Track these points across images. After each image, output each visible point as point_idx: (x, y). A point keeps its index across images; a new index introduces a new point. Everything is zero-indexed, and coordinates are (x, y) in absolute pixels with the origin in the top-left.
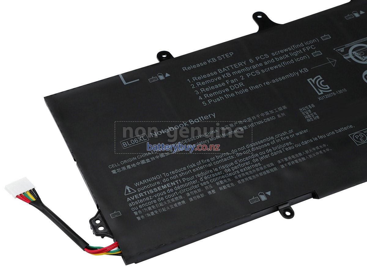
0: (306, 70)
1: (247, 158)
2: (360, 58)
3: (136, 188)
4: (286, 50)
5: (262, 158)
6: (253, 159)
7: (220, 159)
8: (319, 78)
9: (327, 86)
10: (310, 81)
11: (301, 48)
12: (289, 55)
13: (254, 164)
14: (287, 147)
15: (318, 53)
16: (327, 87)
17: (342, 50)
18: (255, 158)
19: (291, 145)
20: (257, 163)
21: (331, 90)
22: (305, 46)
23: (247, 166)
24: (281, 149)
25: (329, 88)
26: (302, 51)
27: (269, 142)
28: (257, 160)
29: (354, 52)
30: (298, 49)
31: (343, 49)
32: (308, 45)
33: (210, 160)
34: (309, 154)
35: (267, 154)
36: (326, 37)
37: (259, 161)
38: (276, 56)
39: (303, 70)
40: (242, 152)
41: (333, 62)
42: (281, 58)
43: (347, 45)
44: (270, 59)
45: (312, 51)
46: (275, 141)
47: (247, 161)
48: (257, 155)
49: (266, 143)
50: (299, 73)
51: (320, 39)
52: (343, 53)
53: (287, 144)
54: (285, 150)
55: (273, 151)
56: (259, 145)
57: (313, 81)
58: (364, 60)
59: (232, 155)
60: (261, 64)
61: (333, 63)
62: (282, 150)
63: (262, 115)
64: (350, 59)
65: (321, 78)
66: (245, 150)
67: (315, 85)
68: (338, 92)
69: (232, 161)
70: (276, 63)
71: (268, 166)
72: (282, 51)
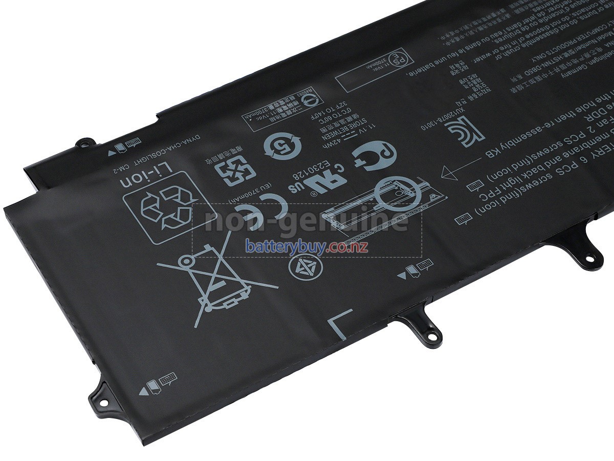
0: (490, 154)
1: (554, 15)
2: (402, 186)
4: (529, 186)
5: (533, 18)
6: (545, 16)
7: (591, 10)
8: (467, 143)
9: (452, 132)
10: (480, 137)
11: (504, 193)
12: (522, 178)
13: (542, 10)
14: (500, 36)
15: (474, 186)
16: (453, 129)
17: (433, 197)
18: (542, 17)
19: (495, 39)
20: (539, 12)
21: (446, 125)
22: (497, 198)
23: (551, 6)
24: (509, 32)
25: (450, 129)
26: (501, 188)
27: (526, 40)
28: (539, 15)
29: (412, 195)
30: (509, 190)
31: (432, 200)
32: (493, 199)
34: (469, 30)
35: (527, 24)
36: (463, 220)
37: (535, 14)
38: (544, 173)
39: (494, 153)
40: (563, 23)
41: (448, 174)
42: (534, 171)
43: (423, 208)
44: (554, 167)
45: (484, 190)
46: (518, 42)
47: (552, 12)
48: (541, 21)
49: (531, 38)
50: (500, 149)
51: (473, 214)
52: (430, 192)
53: (501, 40)
54: (503, 32)
55: (519, 28)
56: (541, 34)
57: (475, 137)
58: (395, 183)
59: (575, 18)
60: (566, 155)
61: (446, 172)
62: (506, 30)
63: (545, 76)
64: (418, 182)
65: (463, 143)
66: (559, 25)
67: (471, 131)
68: (434, 123)
69: (572, 11)
70: (541, 161)
71: (522, 10)
72: (536, 183)
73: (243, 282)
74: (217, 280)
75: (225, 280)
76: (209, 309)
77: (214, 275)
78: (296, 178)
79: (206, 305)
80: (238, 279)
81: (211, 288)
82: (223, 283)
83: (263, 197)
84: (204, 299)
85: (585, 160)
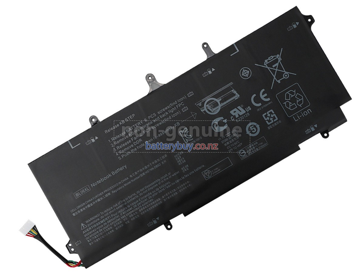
5: (153, 195)
27: (157, 183)
54: (166, 188)
55: (160, 190)
69: (137, 199)
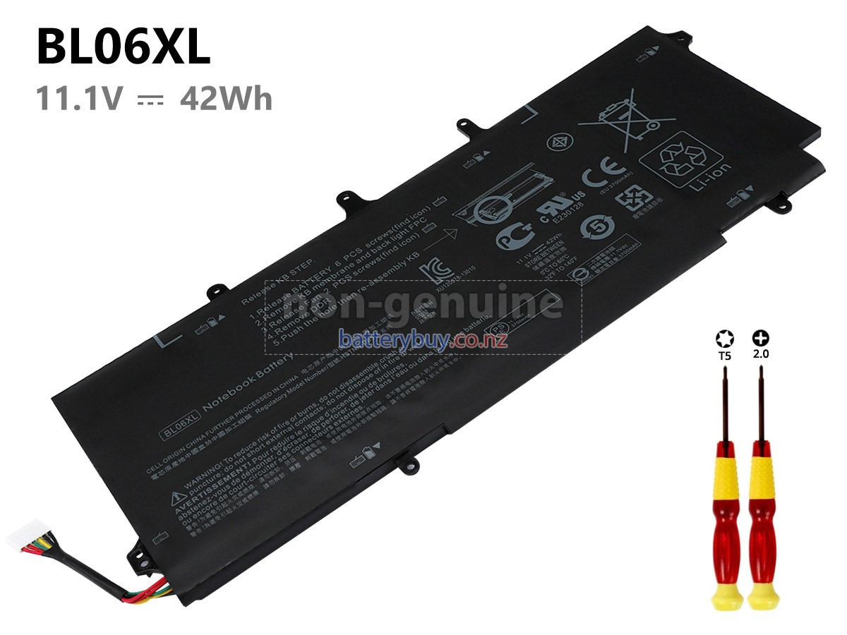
0: (416, 255)
1: (342, 405)
2: (490, 217)
3: (187, 492)
4: (385, 235)
6: (350, 403)
7: (304, 415)
8: (435, 260)
9: (447, 269)
10: (423, 268)
11: (406, 226)
12: (391, 240)
13: (353, 409)
14: (398, 371)
15: (432, 227)
16: (447, 271)
17: (464, 213)
18: (353, 401)
19: (404, 368)
20: (357, 406)
21: (453, 274)
22: (412, 221)
23: (343, 415)
24: (390, 377)
25: (450, 271)
26: (409, 229)
28: (357, 402)
29: (480, 212)
30: (402, 229)
31: (465, 210)
32: (416, 220)
33: (290, 421)
34: (429, 373)
35: (370, 390)
36: (440, 201)
37: (361, 404)
38: (373, 247)
39: (412, 257)
40: (334, 397)
41: (451, 233)
42: (380, 248)
43: (470, 205)
44: (363, 254)
45: (421, 225)
46: (381, 368)
47: (343, 408)
48: (356, 395)
49: (368, 374)
50: (407, 261)
51: (432, 206)
52: (466, 217)
53: (398, 368)
57: (428, 268)
58: (496, 218)
59: (321, 404)
60: (352, 265)
61: (453, 235)
62: (391, 379)
64: (477, 222)
65: (438, 261)
66: (338, 393)
67: (431, 273)
68: (464, 274)
70: (374, 256)
71: (373, 406)
72: (380, 238)
73: (606, 122)
74: (626, 119)
75: (620, 120)
76: (626, 101)
77: (629, 122)
78: (580, 204)
79: (629, 103)
80: (610, 123)
81: (629, 114)
82: (620, 118)
83: (605, 182)
84: (632, 106)
85: (338, 264)
